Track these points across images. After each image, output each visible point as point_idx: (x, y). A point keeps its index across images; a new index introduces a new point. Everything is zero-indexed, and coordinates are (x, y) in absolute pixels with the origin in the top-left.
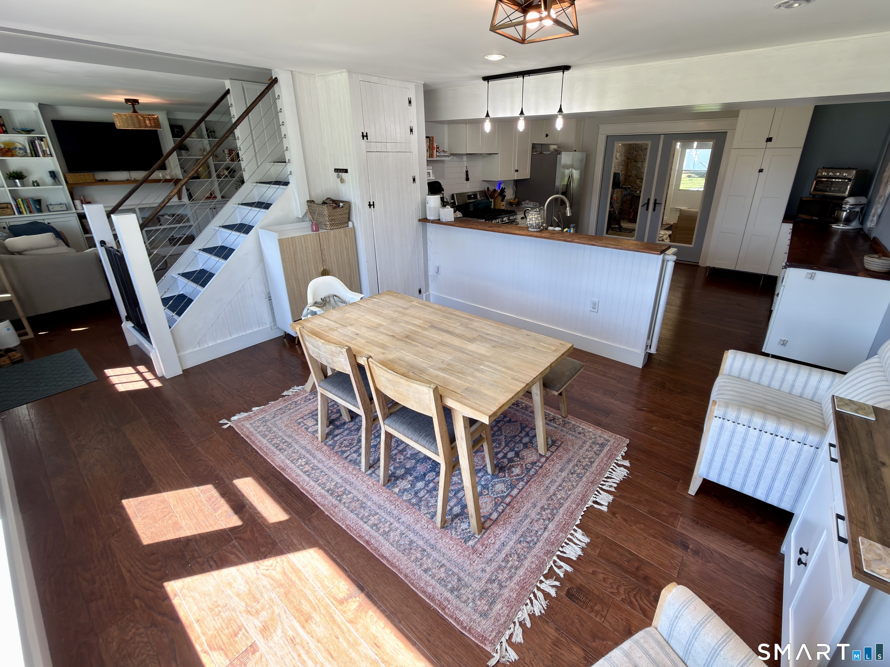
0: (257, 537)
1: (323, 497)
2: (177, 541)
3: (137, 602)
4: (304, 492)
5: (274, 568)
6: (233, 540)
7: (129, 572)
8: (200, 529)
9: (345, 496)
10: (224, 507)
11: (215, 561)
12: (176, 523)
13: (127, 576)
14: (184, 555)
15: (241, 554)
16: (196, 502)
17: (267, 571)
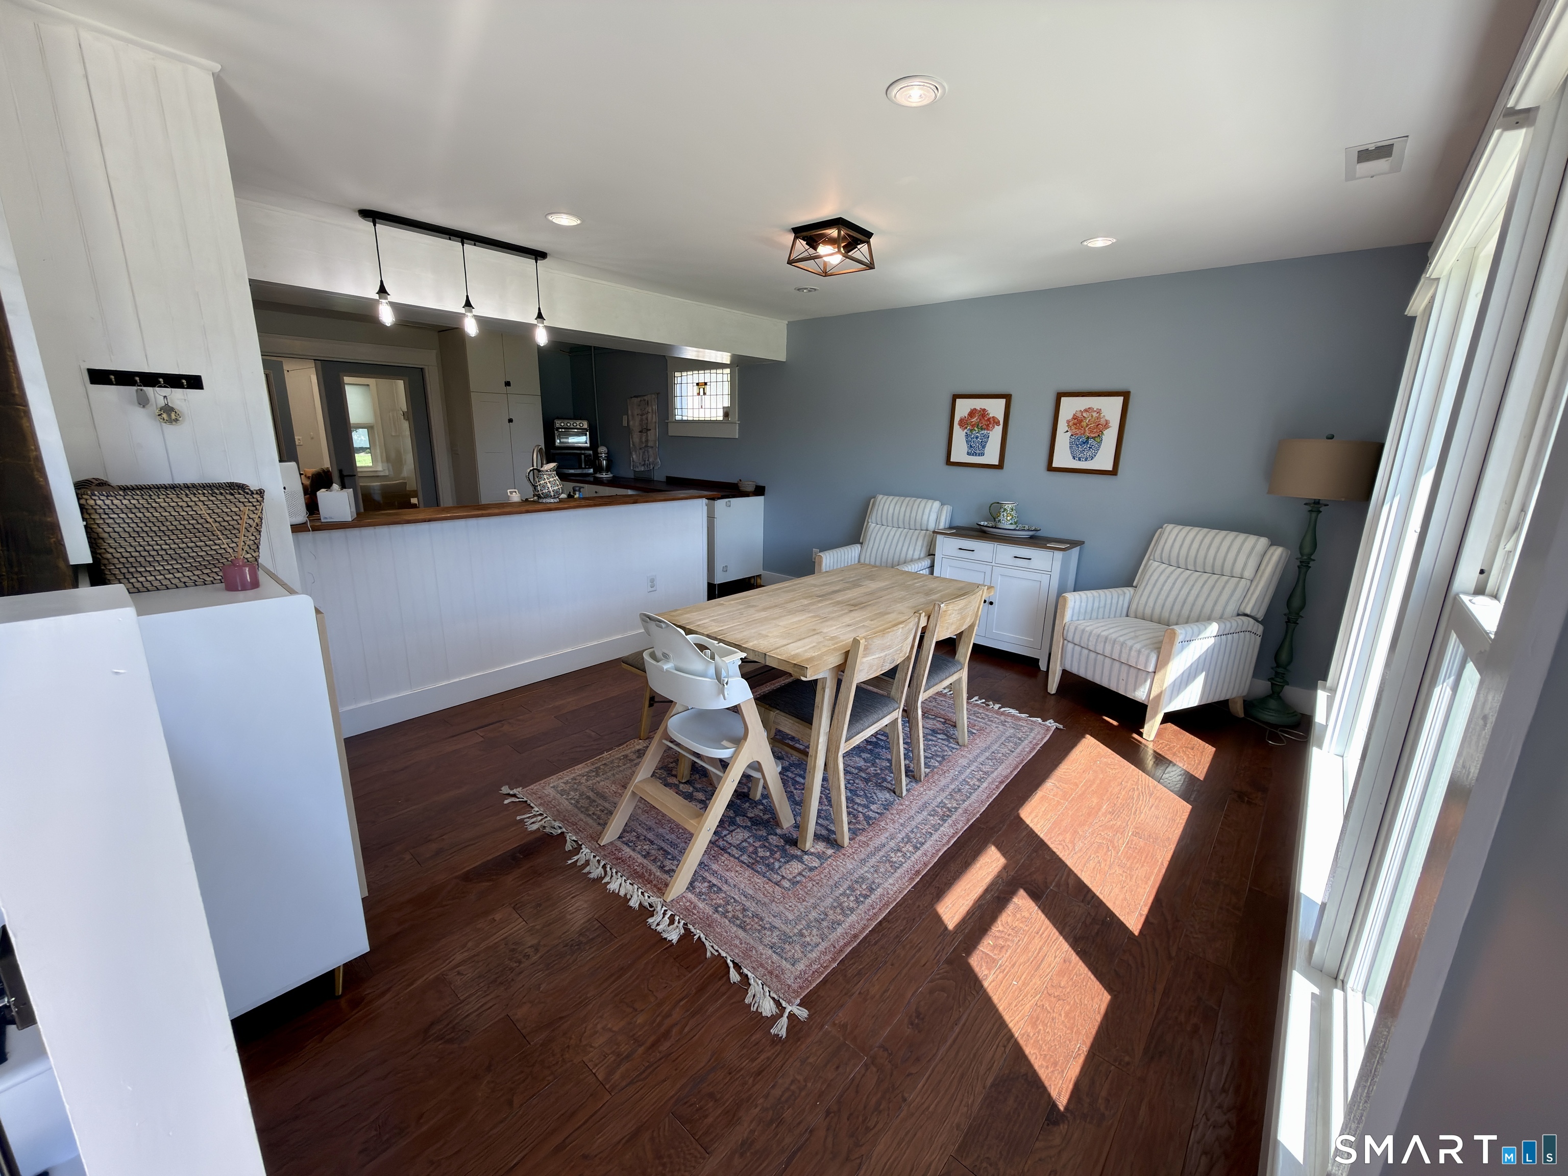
0: (1035, 868)
1: (955, 823)
2: (1083, 954)
3: (1174, 954)
4: (952, 842)
5: (1062, 842)
6: (1052, 890)
7: (1154, 989)
8: (1054, 934)
9: (949, 806)
10: (1006, 920)
11: (1085, 897)
12: (1061, 973)
13: (1160, 988)
14: (1097, 933)
15: (1063, 874)
16: (1014, 965)
17: (1069, 846)
